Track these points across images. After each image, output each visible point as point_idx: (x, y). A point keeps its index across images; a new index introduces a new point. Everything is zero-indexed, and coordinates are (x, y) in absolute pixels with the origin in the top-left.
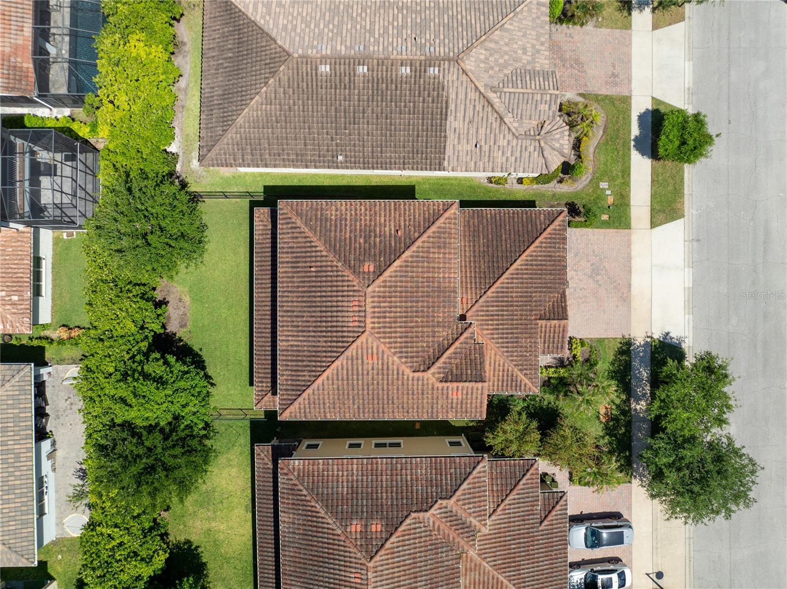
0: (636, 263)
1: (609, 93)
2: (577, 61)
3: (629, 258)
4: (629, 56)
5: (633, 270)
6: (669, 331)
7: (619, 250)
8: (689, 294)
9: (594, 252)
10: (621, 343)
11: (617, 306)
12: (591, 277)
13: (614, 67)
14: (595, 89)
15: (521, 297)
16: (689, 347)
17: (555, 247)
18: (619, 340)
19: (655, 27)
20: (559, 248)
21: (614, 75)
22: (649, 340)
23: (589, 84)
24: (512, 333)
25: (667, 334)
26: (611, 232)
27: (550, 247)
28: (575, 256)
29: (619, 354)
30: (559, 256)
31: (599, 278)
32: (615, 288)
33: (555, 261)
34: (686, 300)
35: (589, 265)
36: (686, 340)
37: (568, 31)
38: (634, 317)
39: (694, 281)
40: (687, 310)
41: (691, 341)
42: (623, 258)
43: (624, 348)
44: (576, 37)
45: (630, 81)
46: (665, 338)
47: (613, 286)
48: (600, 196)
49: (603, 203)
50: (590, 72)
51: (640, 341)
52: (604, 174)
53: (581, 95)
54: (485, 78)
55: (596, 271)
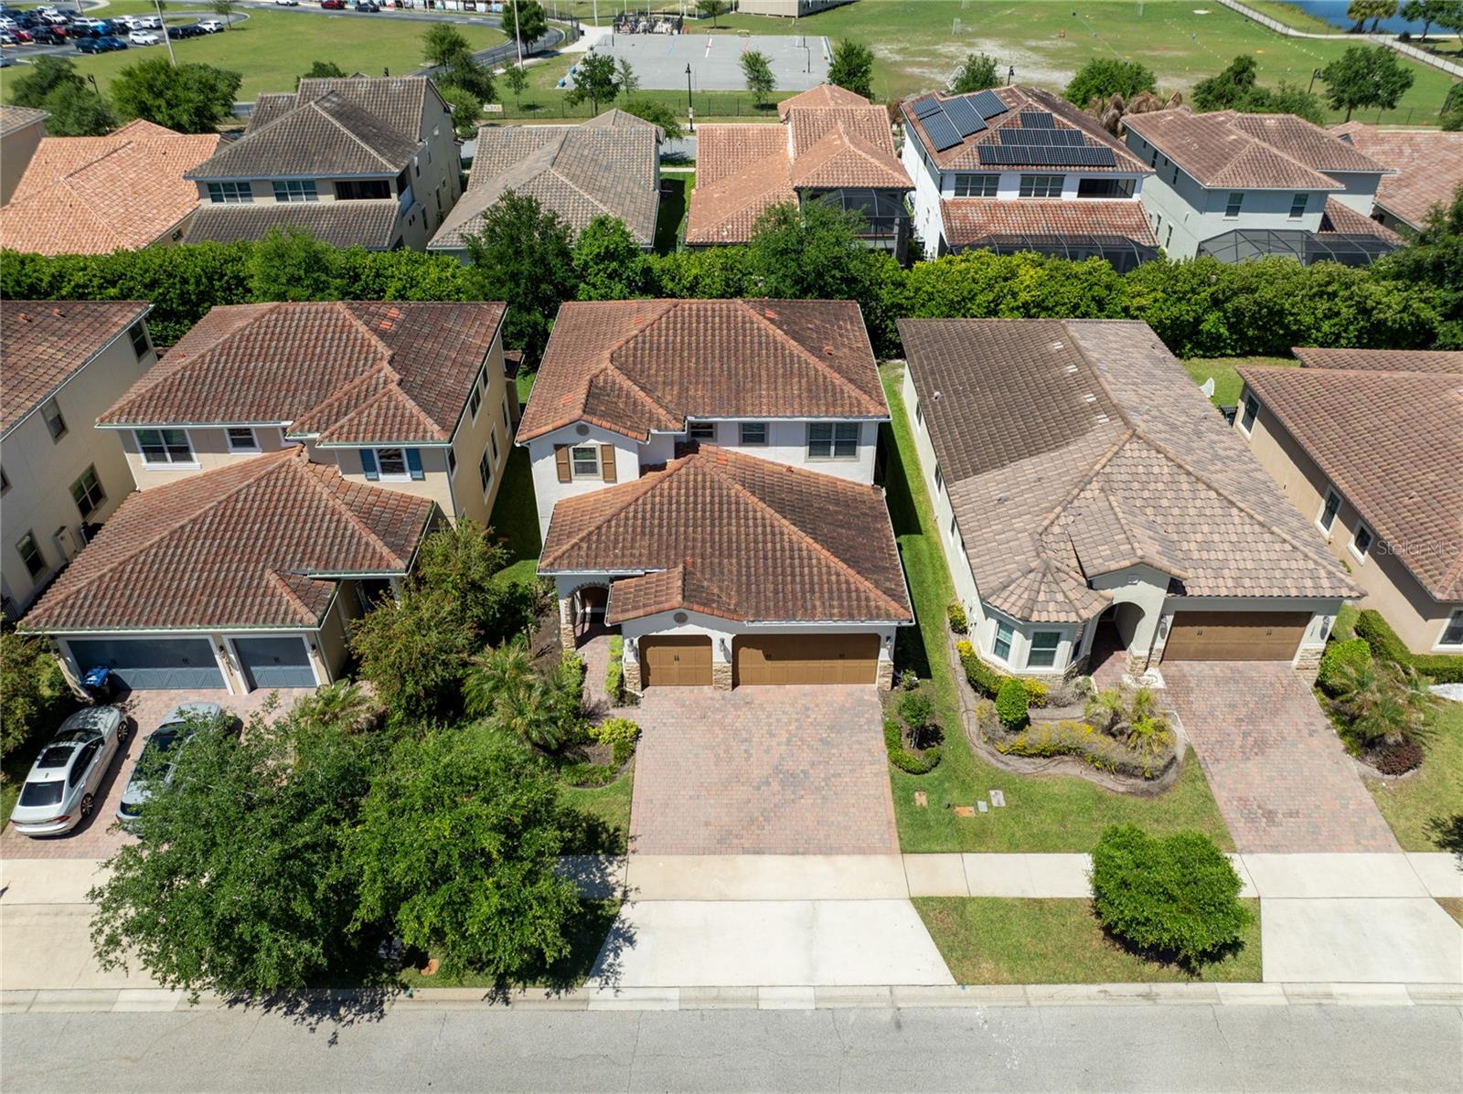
0: (816, 865)
1: (1219, 803)
2: (1261, 746)
3: (828, 850)
5: (797, 859)
6: (638, 946)
7: (846, 828)
8: (741, 1000)
9: (834, 776)
10: (617, 829)
11: (707, 824)
12: (777, 771)
13: (1291, 815)
14: (1217, 778)
15: (730, 541)
16: (587, 1001)
17: (831, 598)
18: (624, 826)
20: (831, 607)
21: (1270, 816)
22: (618, 894)
23: (1222, 765)
24: (660, 526)
25: (630, 940)
26: (888, 810)
27: (831, 591)
28: (821, 740)
29: (589, 826)
30: (814, 607)
31: (776, 786)
32: (753, 821)
33: (804, 598)
34: (723, 993)
35: (804, 766)
36: (609, 992)
37: (1321, 728)
38: (677, 861)
39: (778, 1014)
40: (693, 994)
41: (603, 1007)
42: (827, 836)
43: (604, 836)
44: (1315, 742)
45: (1275, 848)
46: (619, 934)
47: (757, 814)
48: (969, 787)
49: (955, 795)
50: (1251, 767)
51: (618, 873)
52: (1023, 799)
53: (1191, 752)
54: (1121, 475)
55: (792, 780)
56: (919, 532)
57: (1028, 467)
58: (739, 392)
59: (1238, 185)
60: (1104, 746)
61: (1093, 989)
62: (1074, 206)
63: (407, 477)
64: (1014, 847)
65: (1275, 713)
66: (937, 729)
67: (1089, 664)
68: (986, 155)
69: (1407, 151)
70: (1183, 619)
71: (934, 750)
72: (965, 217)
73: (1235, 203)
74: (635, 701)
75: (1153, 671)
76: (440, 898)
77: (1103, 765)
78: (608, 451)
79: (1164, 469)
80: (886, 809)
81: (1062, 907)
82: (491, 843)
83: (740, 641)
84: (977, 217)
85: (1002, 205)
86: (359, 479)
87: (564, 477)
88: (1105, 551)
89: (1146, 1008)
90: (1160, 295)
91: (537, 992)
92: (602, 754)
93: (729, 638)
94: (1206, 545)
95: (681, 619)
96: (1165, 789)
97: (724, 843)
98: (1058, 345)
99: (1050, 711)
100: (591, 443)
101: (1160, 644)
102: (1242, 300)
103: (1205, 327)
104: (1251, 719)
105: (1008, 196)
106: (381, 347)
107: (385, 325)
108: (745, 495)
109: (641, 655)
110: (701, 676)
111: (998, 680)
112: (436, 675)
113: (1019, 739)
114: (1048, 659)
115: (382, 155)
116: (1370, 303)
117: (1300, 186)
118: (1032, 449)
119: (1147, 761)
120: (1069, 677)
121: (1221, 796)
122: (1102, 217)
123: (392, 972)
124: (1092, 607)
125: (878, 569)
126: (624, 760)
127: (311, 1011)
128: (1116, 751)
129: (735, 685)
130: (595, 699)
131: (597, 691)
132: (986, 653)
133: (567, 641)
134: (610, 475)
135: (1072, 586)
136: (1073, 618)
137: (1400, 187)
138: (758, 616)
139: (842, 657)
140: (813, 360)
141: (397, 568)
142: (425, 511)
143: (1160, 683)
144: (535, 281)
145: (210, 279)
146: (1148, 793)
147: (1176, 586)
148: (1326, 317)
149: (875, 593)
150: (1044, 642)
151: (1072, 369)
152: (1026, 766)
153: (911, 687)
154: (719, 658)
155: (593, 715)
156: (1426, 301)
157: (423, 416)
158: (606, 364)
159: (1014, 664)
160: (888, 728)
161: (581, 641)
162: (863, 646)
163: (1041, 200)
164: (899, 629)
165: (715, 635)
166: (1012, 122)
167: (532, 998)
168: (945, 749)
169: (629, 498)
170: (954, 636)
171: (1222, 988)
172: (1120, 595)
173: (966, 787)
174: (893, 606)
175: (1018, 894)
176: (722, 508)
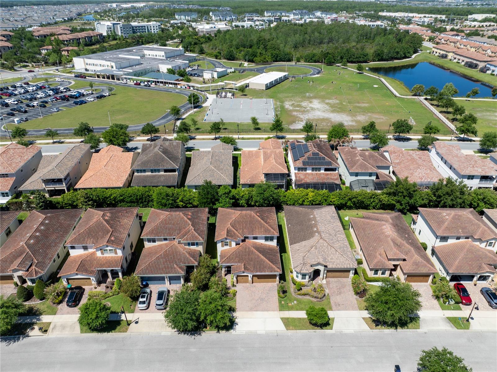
0: (266, 313)
1: (331, 303)
2: (340, 293)
4: (349, 309)
6: (239, 325)
7: (271, 307)
8: (254, 332)
9: (269, 299)
11: (248, 307)
12: (260, 298)
13: (342, 305)
14: (332, 299)
15: (251, 258)
16: (232, 333)
17: (268, 269)
18: (235, 307)
19: (364, 318)
21: (339, 305)
22: (235, 317)
23: (333, 297)
24: (240, 256)
25: (237, 324)
26: (278, 304)
27: (268, 267)
29: (230, 307)
31: (259, 300)
32: (256, 306)
33: (264, 269)
35: (264, 297)
36: (234, 332)
37: (351, 290)
38: (244, 312)
39: (260, 334)
40: (247, 332)
42: (268, 308)
43: (232, 309)
44: (350, 292)
45: (338, 310)
48: (291, 301)
49: (288, 302)
50: (338, 297)
51: (235, 314)
52: (299, 302)
53: (328, 294)
54: (318, 246)
55: (262, 299)
56: (286, 253)
57: (304, 243)
58: (253, 230)
59: (357, 171)
60: (313, 293)
61: (307, 331)
62: (323, 174)
63: (195, 246)
64: (297, 310)
65: (344, 288)
66: (286, 291)
67: (313, 279)
68: (304, 163)
69: (401, 155)
70: (328, 271)
71: (286, 294)
72: (300, 177)
73: (357, 175)
74: (236, 286)
75: (324, 280)
76: (213, 316)
77: (313, 297)
78: (230, 242)
79: (326, 244)
80: (277, 304)
81: (303, 319)
82: (220, 308)
83: (253, 276)
84: (302, 177)
85: (308, 174)
86: (187, 247)
87: (222, 246)
88: (313, 260)
89: (314, 333)
90: (338, 198)
91: (224, 332)
92: (230, 295)
93: (251, 276)
94: (332, 259)
95: (244, 272)
96: (323, 301)
97: (251, 310)
98: (312, 216)
99: (305, 287)
100: (228, 241)
101: (325, 275)
102: (354, 199)
103: (348, 204)
104: (339, 289)
105: (309, 172)
106: (189, 222)
107: (189, 217)
108: (254, 250)
109: (237, 278)
110: (247, 282)
111: (297, 282)
112: (204, 282)
113: (299, 292)
114: (305, 279)
115: (174, 163)
116: (381, 200)
117: (370, 171)
118: (304, 239)
119: (320, 296)
120: (309, 281)
121: (332, 302)
122: (329, 176)
123: (202, 329)
124: (312, 270)
125: (277, 263)
126: (234, 296)
127: (191, 335)
128: (315, 294)
129: (252, 283)
130: (229, 286)
131: (229, 284)
132: (295, 278)
133: (223, 275)
134: (231, 246)
135: (308, 267)
136: (308, 272)
137: (398, 165)
138: (256, 272)
139: (270, 278)
140: (266, 224)
141: (196, 264)
142: (198, 252)
143: (325, 282)
144: (211, 199)
145: (142, 195)
146: (320, 301)
147: (326, 266)
148: (373, 202)
149: (276, 268)
150: (304, 276)
151: (313, 222)
152: (300, 297)
153: (282, 283)
154: (250, 279)
155: (229, 289)
156: (392, 199)
157: (199, 236)
158: (229, 225)
159: (299, 279)
160: (278, 291)
161: (226, 275)
162: (274, 277)
163: (316, 172)
164: (280, 274)
165: (249, 275)
166: (310, 155)
167: (223, 333)
168: (287, 294)
169: (234, 250)
170: (291, 274)
171: (326, 330)
172: (316, 268)
173: (290, 300)
174: (278, 270)
175: (297, 317)
176: (250, 253)
